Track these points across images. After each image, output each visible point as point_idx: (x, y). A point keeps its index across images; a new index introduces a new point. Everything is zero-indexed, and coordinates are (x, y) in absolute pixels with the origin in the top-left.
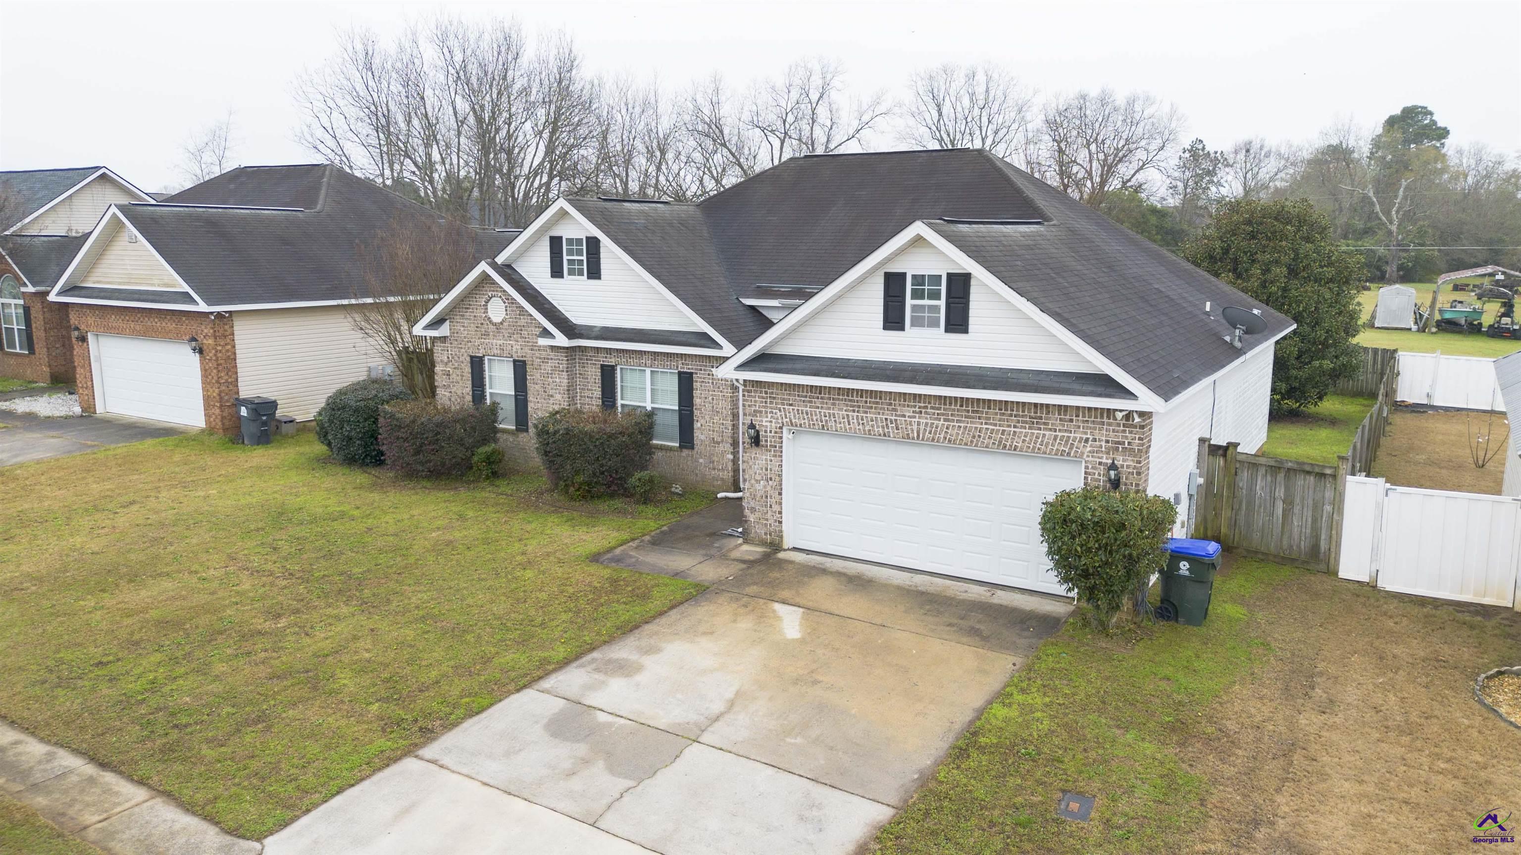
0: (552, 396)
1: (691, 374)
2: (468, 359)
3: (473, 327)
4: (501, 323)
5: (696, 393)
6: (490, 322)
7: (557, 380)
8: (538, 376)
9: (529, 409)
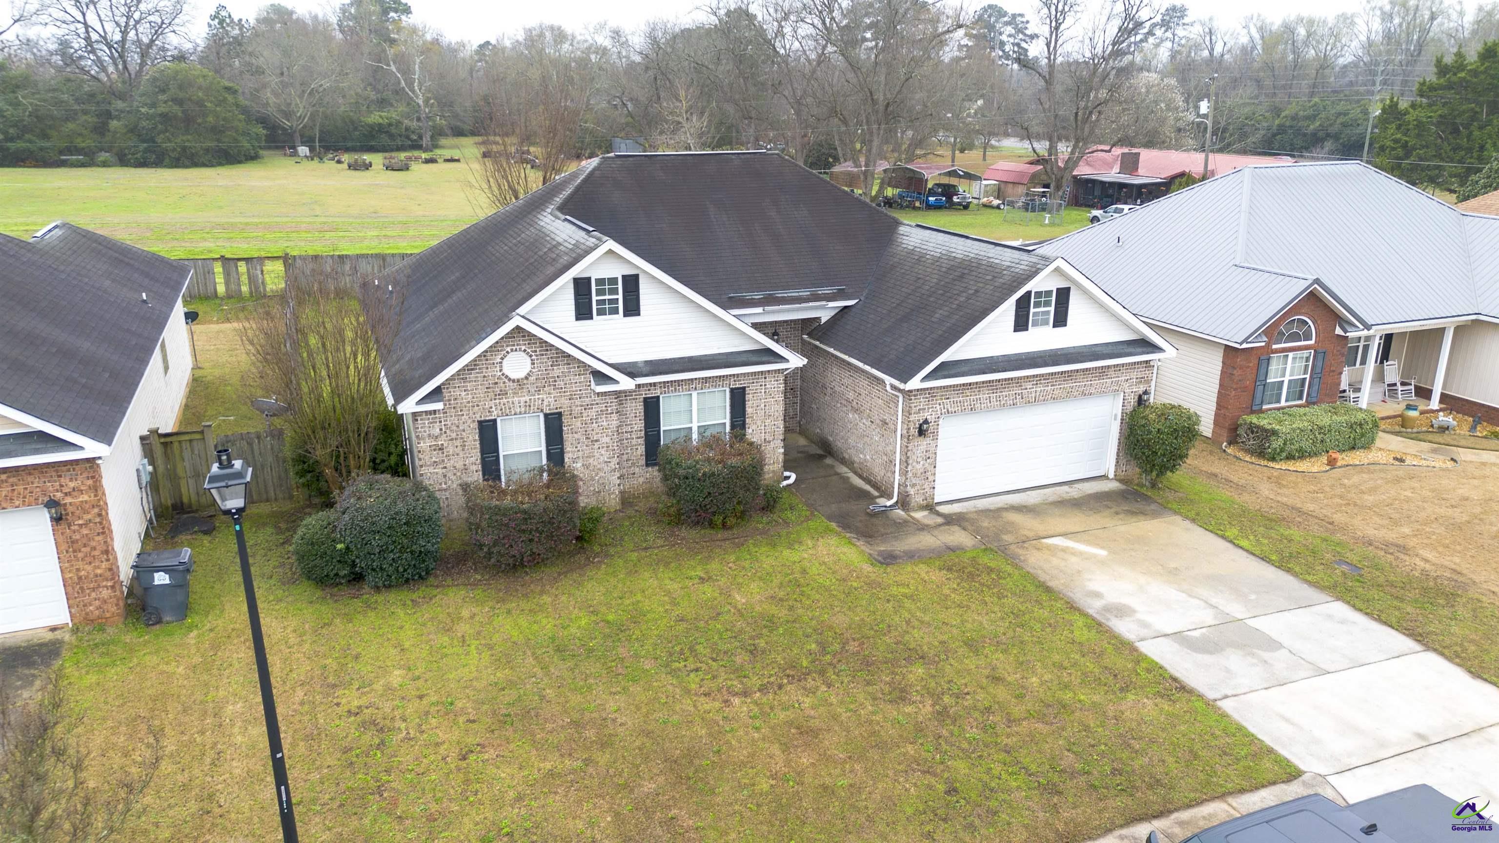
0: (597, 441)
1: (744, 388)
2: (476, 425)
3: (481, 390)
4: (526, 378)
5: (749, 404)
6: (510, 380)
7: (605, 423)
8: (579, 424)
9: (566, 460)
